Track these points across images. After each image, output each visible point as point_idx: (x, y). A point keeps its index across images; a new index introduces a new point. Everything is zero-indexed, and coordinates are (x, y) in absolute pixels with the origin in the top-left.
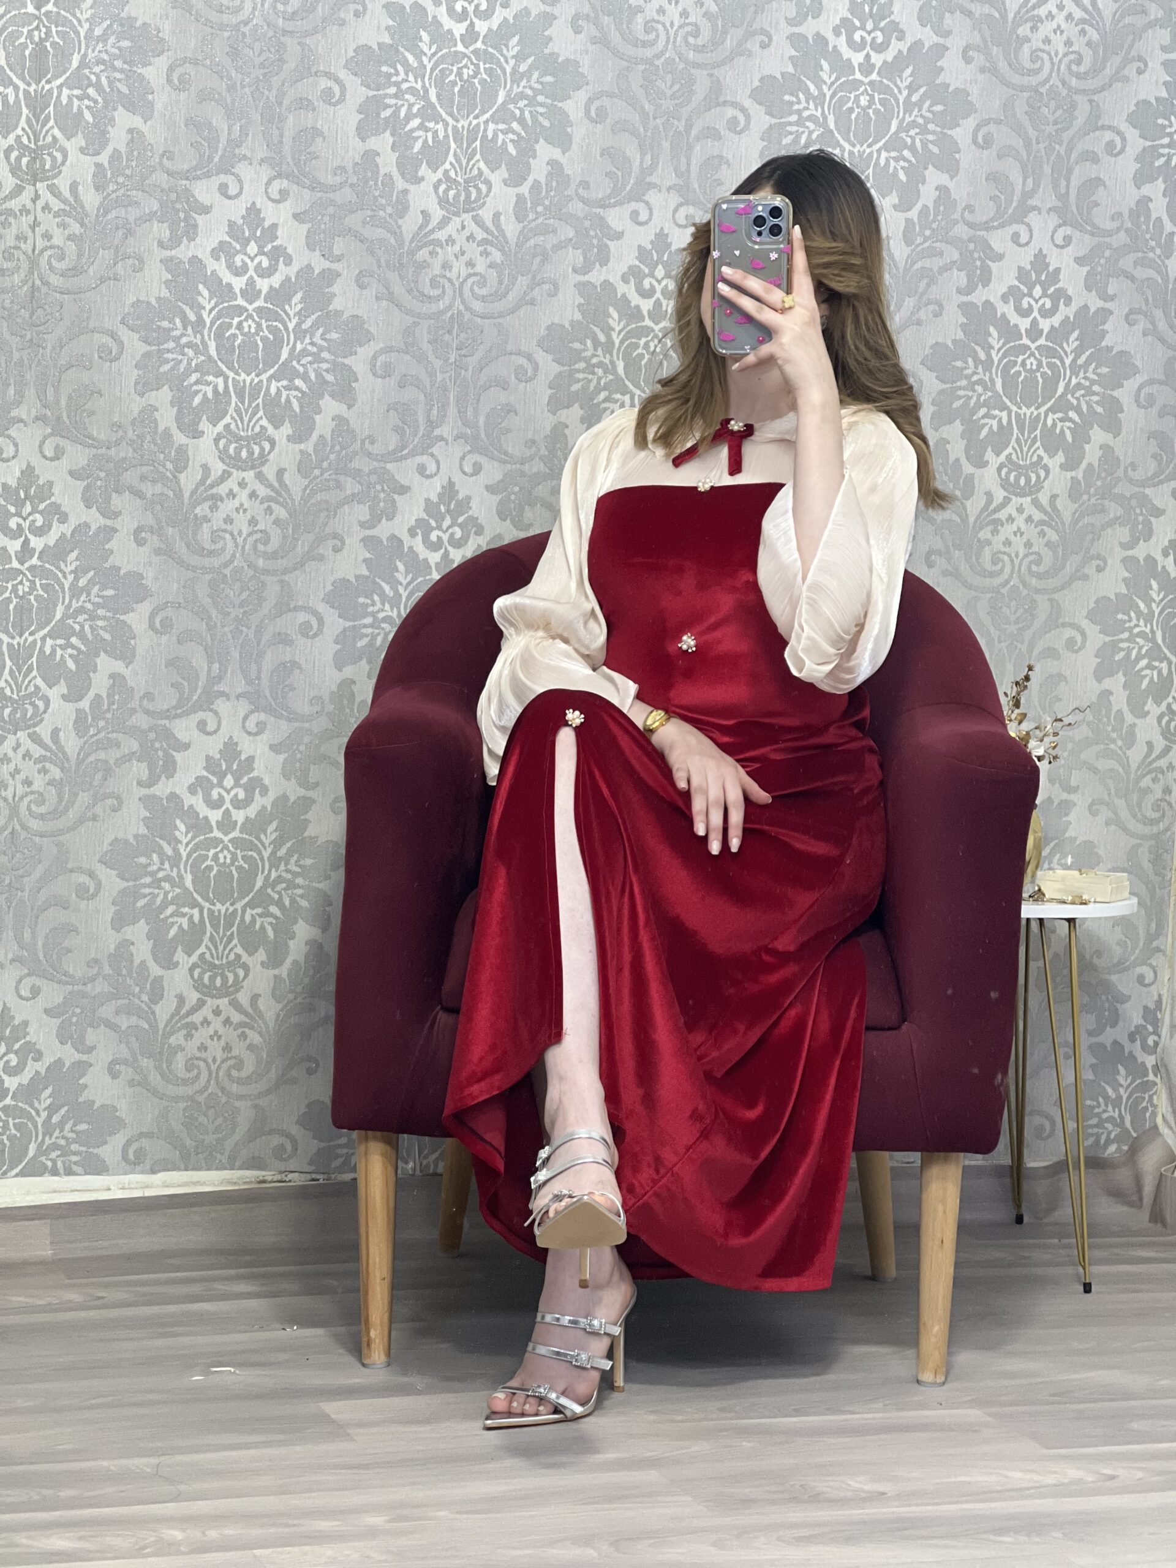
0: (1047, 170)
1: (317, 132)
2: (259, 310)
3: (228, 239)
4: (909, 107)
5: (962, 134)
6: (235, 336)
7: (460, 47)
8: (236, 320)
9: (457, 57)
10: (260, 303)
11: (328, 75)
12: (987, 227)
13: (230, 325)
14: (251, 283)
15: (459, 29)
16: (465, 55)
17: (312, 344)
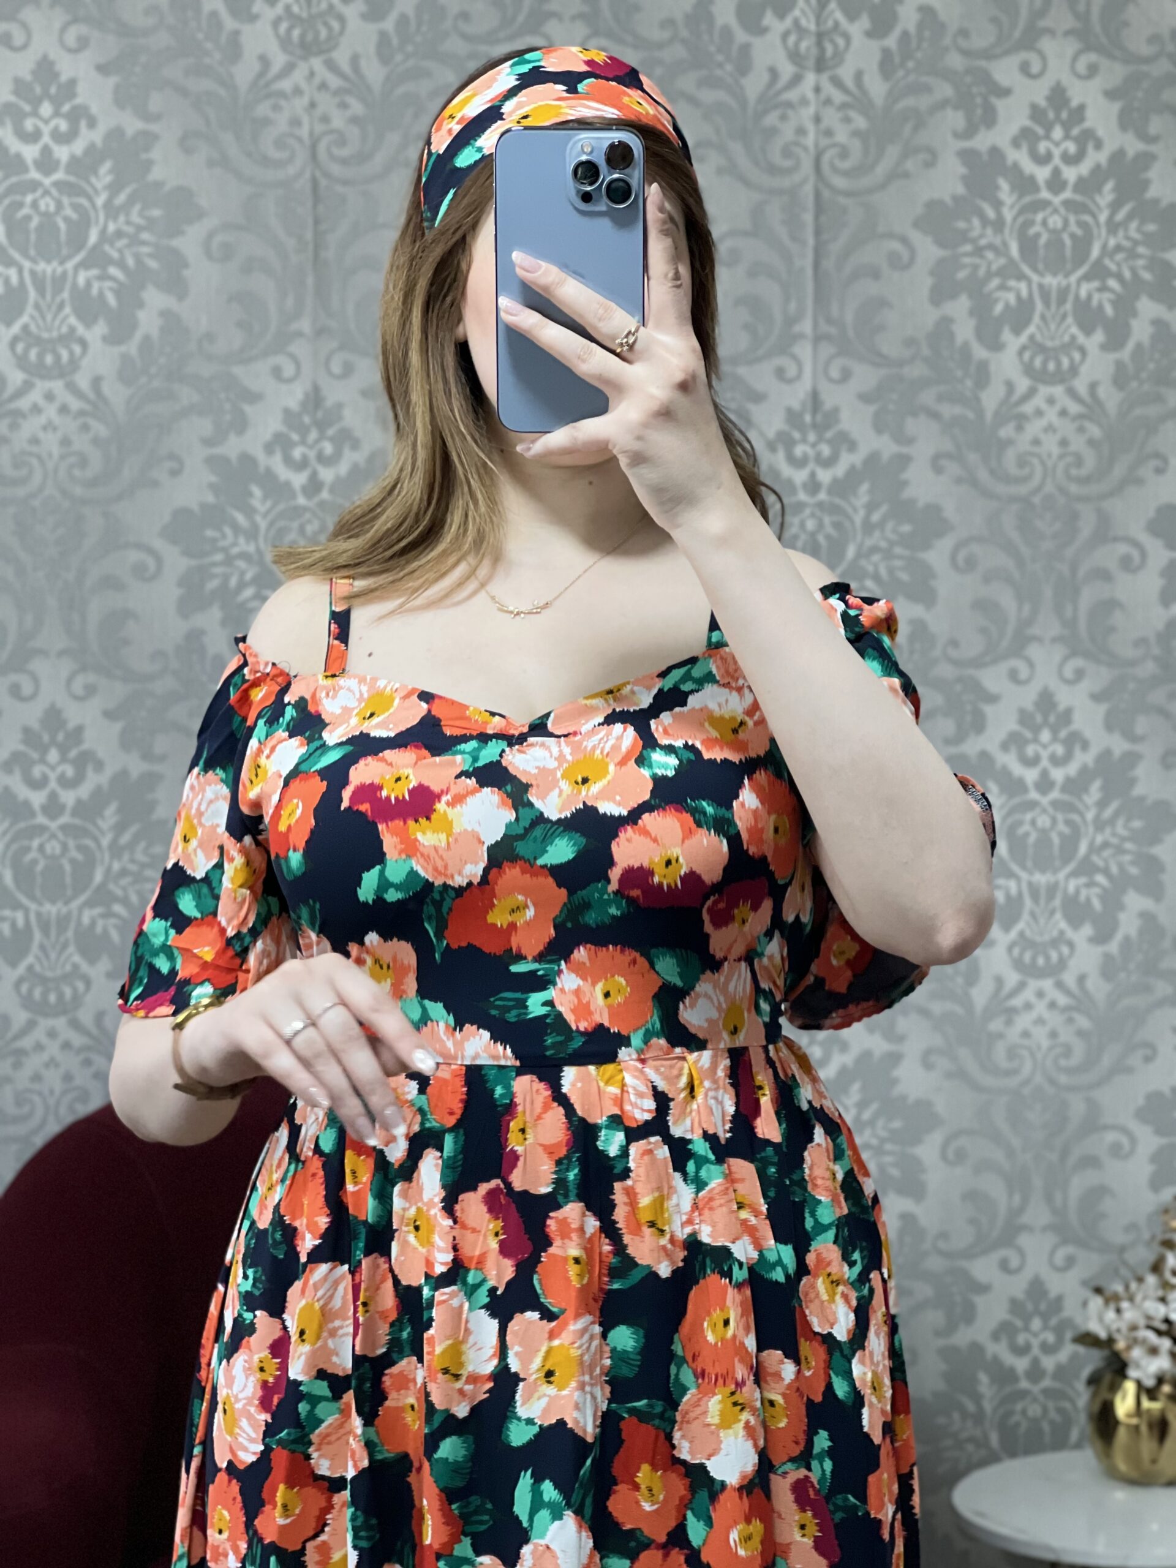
0: (1048, 593)
1: (127, 614)
2: (64, 828)
3: (21, 747)
4: (868, 527)
5: (937, 556)
6: (35, 862)
7: (301, 500)
8: (35, 843)
9: (298, 511)
10: (65, 819)
11: (139, 546)
12: (978, 663)
13: (28, 849)
14: (53, 796)
15: (299, 480)
16: (305, 509)
17: (133, 861)
